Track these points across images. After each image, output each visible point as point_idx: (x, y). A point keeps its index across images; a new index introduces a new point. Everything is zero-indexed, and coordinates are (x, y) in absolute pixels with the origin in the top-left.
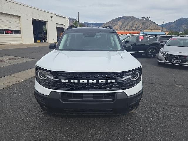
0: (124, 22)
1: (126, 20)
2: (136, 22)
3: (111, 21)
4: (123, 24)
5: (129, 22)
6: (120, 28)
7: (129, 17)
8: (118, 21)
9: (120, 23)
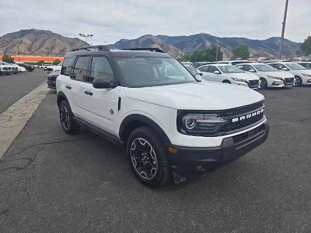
0: (36, 40)
1: (39, 37)
2: (58, 41)
3: (4, 36)
4: (33, 43)
5: (45, 40)
6: (29, 50)
7: (42, 32)
8: (21, 36)
9: (26, 40)
